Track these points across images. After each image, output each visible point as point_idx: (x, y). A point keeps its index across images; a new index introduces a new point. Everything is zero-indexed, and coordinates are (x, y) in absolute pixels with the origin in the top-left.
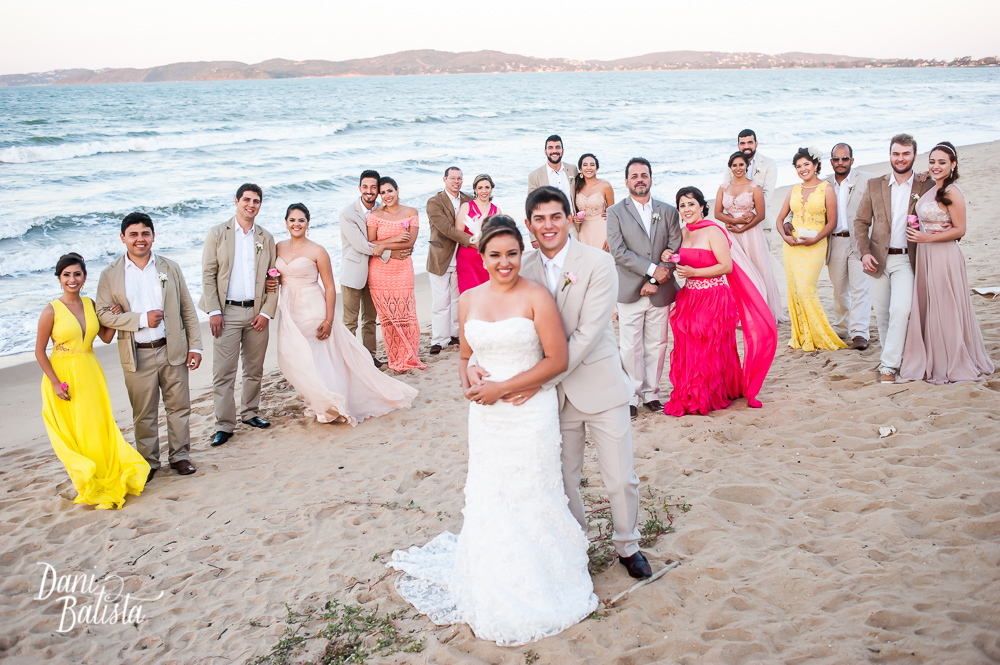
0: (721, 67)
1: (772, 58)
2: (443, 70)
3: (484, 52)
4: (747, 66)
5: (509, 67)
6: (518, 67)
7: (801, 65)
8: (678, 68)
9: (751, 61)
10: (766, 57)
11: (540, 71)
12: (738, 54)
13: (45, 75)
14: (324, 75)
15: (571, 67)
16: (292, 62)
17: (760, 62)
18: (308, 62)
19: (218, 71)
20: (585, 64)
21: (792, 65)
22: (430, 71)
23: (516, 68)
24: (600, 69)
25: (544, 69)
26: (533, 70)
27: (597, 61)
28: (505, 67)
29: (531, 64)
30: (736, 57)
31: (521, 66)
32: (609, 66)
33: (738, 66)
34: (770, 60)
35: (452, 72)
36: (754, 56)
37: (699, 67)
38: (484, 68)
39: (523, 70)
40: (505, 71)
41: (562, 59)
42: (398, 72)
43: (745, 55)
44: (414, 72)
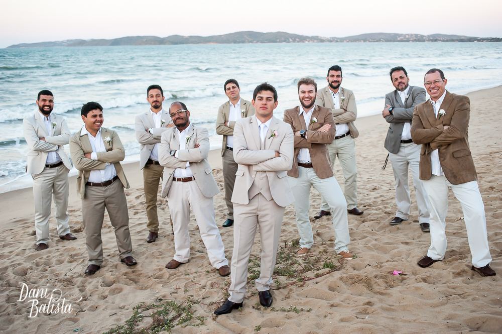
0: (399, 41)
1: (425, 37)
2: (257, 42)
3: (279, 32)
4: (413, 41)
5: (291, 40)
6: (296, 40)
7: (441, 40)
8: (377, 41)
9: (415, 38)
10: (422, 36)
11: (307, 42)
12: (408, 35)
13: (63, 42)
14: (198, 43)
15: (322, 40)
16: (183, 37)
17: (419, 39)
18: (191, 37)
19: (146, 41)
20: (329, 39)
21: (436, 40)
22: (251, 42)
23: (294, 41)
24: (337, 41)
25: (309, 41)
26: (303, 42)
27: (335, 38)
28: (289, 40)
29: (302, 39)
30: (407, 36)
31: (297, 40)
32: (342, 40)
33: (408, 41)
34: (424, 38)
35: (262, 42)
36: (416, 35)
37: (387, 41)
38: (278, 40)
39: (298, 42)
40: (289, 42)
41: (317, 37)
42: (235, 42)
43: (412, 35)
44: (243, 42)
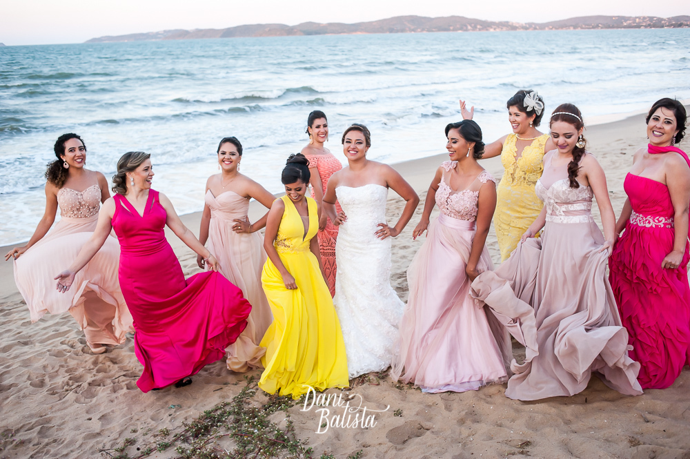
0: (625, 27)
1: (665, 20)
2: (423, 30)
3: (453, 17)
4: (646, 27)
5: (469, 27)
6: (476, 28)
7: (687, 25)
8: (593, 28)
9: (649, 23)
10: (660, 20)
11: (492, 30)
12: (639, 18)
13: (158, 33)
14: (340, 33)
15: (514, 28)
16: (319, 24)
17: (656, 23)
18: (330, 24)
19: (270, 30)
20: (524, 25)
21: (680, 25)
22: (414, 30)
23: (474, 28)
24: (535, 29)
25: (495, 29)
26: (487, 30)
27: (533, 24)
28: (467, 27)
29: (486, 25)
30: (637, 20)
31: (478, 27)
32: (542, 27)
33: (638, 26)
34: (663, 22)
35: (429, 31)
36: (651, 18)
37: (608, 27)
38: (451, 28)
39: (480, 30)
40: (467, 30)
41: (507, 22)
42: (391, 31)
43: (644, 18)
44: (402, 31)
